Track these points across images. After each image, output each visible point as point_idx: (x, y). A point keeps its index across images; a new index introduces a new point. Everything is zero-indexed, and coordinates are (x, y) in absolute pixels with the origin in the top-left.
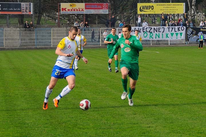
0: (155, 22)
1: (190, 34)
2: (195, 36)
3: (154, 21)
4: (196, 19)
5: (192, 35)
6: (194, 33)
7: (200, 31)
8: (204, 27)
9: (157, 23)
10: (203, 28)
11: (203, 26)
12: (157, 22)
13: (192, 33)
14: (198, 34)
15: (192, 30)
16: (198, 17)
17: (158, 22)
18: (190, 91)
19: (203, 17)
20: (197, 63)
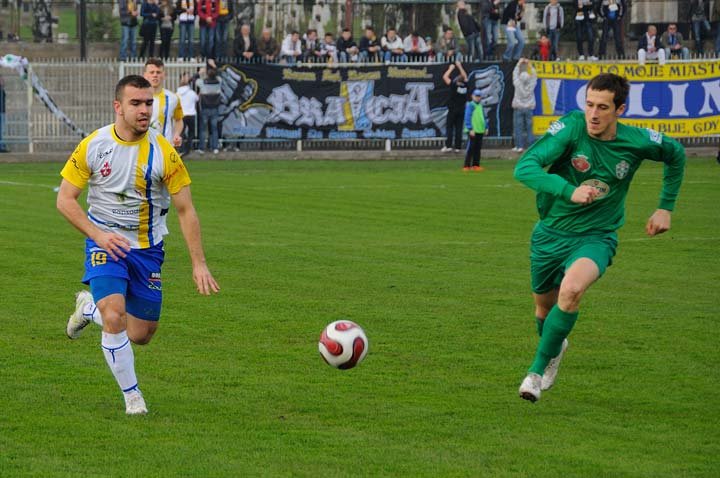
0: (50, 34)
1: (230, 101)
2: (253, 111)
3: (44, 29)
4: (261, 20)
5: (235, 103)
6: (249, 92)
7: (281, 82)
8: (300, 64)
9: (61, 38)
10: (295, 69)
11: (299, 58)
12: (60, 36)
13: (238, 93)
14: (271, 99)
15: (238, 77)
16: (270, 8)
17: (66, 35)
18: (236, 385)
19: (294, 14)
20: (265, 244)
